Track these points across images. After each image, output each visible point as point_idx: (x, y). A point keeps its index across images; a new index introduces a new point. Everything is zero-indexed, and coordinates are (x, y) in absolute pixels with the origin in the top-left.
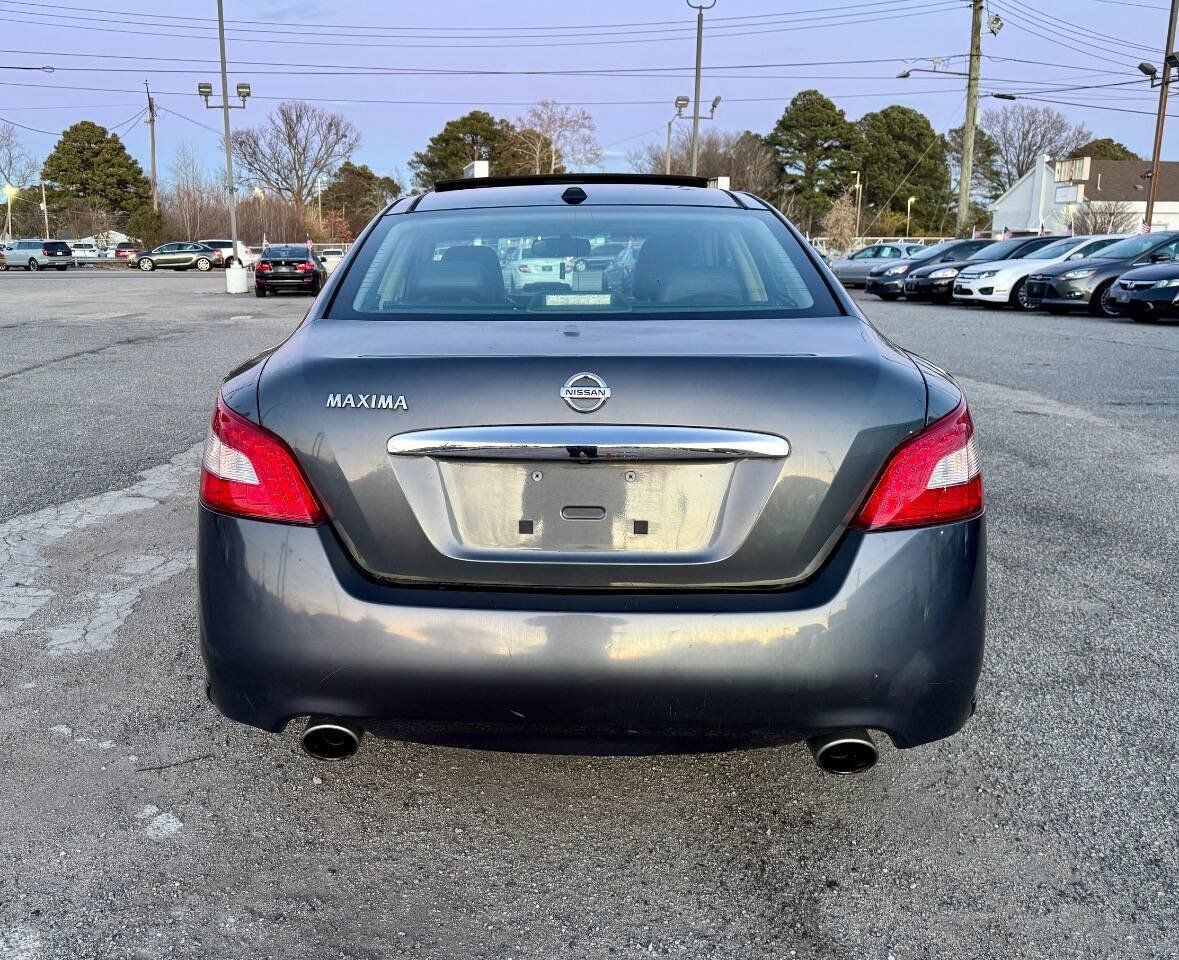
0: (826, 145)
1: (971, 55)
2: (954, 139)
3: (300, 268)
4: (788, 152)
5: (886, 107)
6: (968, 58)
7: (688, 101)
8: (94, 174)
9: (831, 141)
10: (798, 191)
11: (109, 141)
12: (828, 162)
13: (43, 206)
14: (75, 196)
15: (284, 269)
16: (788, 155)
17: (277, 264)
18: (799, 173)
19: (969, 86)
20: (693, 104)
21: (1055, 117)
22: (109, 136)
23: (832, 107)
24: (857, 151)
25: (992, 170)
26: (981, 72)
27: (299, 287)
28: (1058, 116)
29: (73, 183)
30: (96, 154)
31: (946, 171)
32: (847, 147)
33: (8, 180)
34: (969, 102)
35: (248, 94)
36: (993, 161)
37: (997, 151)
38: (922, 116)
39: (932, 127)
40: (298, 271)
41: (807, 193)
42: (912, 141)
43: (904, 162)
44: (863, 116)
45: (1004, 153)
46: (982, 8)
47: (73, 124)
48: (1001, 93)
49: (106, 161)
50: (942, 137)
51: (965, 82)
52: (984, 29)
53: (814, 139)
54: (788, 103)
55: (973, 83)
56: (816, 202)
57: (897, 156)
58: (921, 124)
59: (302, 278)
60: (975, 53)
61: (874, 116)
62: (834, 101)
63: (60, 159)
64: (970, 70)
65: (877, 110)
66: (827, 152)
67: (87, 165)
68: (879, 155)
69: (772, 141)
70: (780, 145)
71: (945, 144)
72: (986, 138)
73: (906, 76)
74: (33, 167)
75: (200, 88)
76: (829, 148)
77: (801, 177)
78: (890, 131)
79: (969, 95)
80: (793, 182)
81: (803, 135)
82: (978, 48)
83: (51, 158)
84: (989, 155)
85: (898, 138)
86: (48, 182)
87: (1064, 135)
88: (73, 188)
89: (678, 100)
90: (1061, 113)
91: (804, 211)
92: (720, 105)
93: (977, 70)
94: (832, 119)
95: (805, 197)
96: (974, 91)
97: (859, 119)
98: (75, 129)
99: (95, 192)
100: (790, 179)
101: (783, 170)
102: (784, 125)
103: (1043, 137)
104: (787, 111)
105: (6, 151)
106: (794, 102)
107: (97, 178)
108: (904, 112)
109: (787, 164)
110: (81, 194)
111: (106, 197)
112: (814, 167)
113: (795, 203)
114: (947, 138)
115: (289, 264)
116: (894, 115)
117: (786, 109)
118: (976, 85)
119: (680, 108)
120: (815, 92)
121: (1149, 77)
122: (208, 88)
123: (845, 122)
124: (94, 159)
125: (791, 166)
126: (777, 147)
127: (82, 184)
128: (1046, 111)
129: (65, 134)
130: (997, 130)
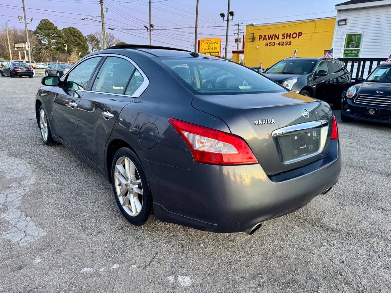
0: (53, 36)
1: (102, 17)
2: (88, 38)
4: (41, 36)
5: (69, 27)
6: (101, 17)
7: (22, 17)
9: (54, 35)
10: (47, 48)
12: (54, 41)
16: (42, 37)
18: (46, 43)
19: (102, 25)
20: (24, 19)
21: (112, 35)
23: (53, 25)
24: (62, 38)
25: (99, 47)
26: (105, 21)
28: (113, 35)
31: (88, 47)
32: (60, 37)
34: (103, 29)
36: (99, 45)
37: (99, 42)
38: (79, 30)
39: (82, 34)
41: (50, 49)
42: (77, 37)
43: (77, 42)
44: (62, 28)
45: (101, 43)
46: (103, 4)
48: (110, 28)
50: (85, 37)
51: (101, 24)
52: (104, 10)
53: (49, 33)
54: (39, 22)
55: (103, 24)
56: (53, 52)
57: (74, 41)
58: (79, 33)
60: (103, 17)
61: (66, 29)
62: (53, 23)
64: (102, 21)
65: (66, 27)
66: (54, 38)
68: (69, 40)
69: (35, 32)
70: (39, 34)
71: (86, 39)
72: (96, 38)
73: (84, 19)
76: (54, 37)
77: (47, 44)
78: (71, 34)
79: (103, 27)
80: (45, 45)
81: (45, 32)
82: (103, 15)
84: (98, 43)
85: (73, 36)
87: (115, 40)
89: (18, 17)
90: (113, 34)
91: (50, 54)
92: (33, 20)
93: (104, 21)
94: (54, 28)
95: (49, 50)
96: (104, 26)
97: (62, 29)
100: (44, 44)
101: (41, 42)
102: (39, 28)
103: (110, 40)
104: (39, 24)
106: (41, 22)
108: (74, 29)
109: (42, 40)
112: (51, 42)
113: (47, 51)
114: (87, 38)
116: (71, 29)
117: (39, 23)
118: (104, 25)
119: (20, 19)
120: (47, 20)
121: (147, 29)
123: (58, 30)
125: (43, 40)
126: (38, 34)
128: (110, 33)
130: (99, 36)
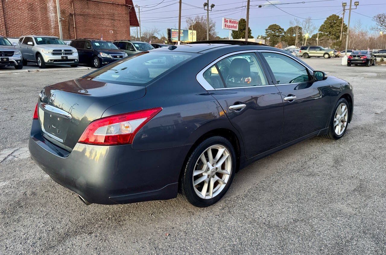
3: (362, 58)
8: (333, 29)
11: (339, 20)
13: (317, 39)
14: (327, 36)
15: (357, 58)
17: (355, 56)
22: (340, 18)
27: (361, 63)
29: (327, 32)
30: (335, 24)
33: (307, 32)
35: (358, 5)
40: (361, 59)
47: (330, 15)
49: (337, 26)
59: (362, 61)
63: (324, 25)
67: (332, 26)
74: (315, 28)
75: (343, 4)
83: (322, 25)
86: (320, 32)
88: (326, 34)
98: (330, 17)
99: (333, 35)
105: (308, 24)
107: (334, 31)
110: (329, 35)
111: (336, 36)
115: (359, 56)
122: (345, 4)
124: (334, 25)
127: (329, 32)
129: (327, 18)
